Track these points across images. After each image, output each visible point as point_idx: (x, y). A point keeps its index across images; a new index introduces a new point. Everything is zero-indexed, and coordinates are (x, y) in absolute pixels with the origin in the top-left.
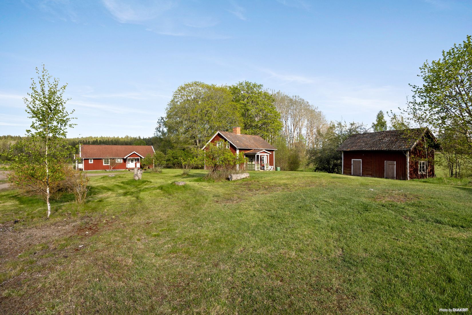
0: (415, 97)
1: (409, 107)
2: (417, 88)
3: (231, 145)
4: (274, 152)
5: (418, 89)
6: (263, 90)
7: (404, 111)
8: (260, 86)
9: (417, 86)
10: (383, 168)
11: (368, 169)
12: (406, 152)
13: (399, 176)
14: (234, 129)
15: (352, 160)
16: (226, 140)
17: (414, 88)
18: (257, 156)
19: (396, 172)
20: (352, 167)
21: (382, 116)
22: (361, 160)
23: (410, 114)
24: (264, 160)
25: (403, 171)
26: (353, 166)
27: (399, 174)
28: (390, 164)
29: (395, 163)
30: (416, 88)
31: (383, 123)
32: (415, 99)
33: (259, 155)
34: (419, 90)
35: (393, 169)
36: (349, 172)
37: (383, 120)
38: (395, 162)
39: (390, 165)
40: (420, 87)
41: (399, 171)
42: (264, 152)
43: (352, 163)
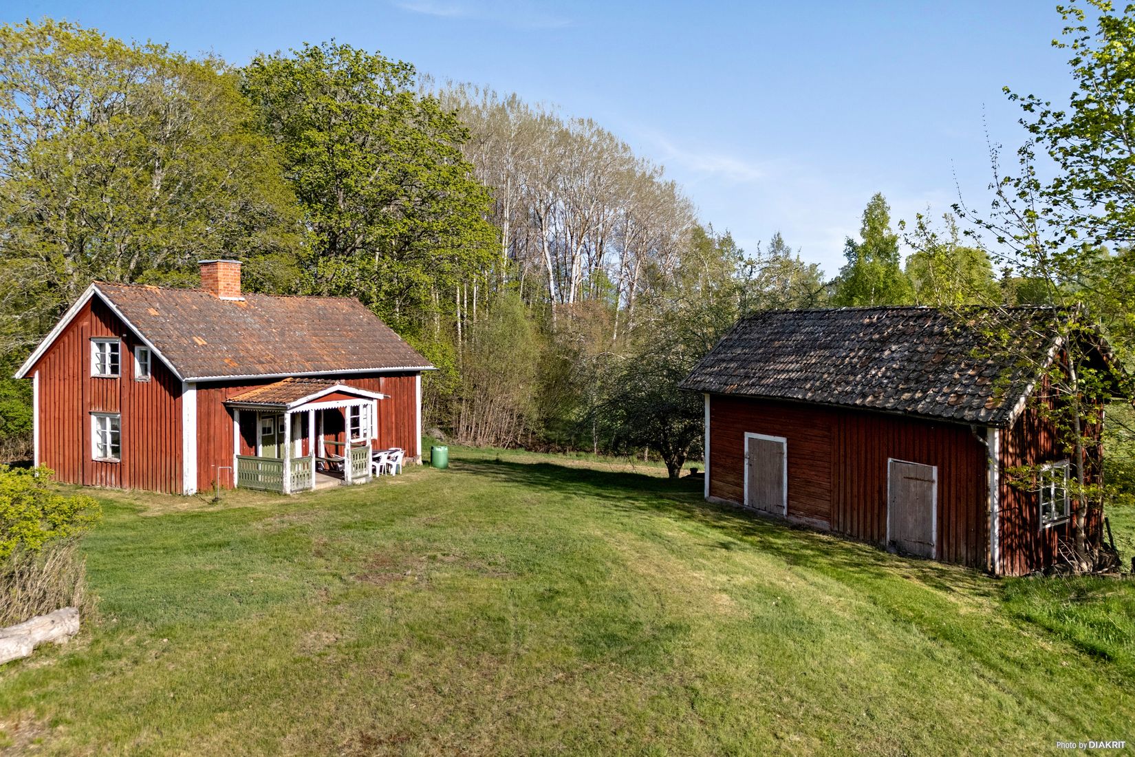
0: (1031, 156)
1: (1002, 203)
2: (1044, 108)
3: (158, 369)
4: (418, 378)
5: (1045, 115)
6: (419, 90)
7: (979, 222)
8: (404, 70)
9: (1044, 101)
10: (882, 491)
11: (812, 489)
12: (983, 429)
13: (952, 541)
14: (204, 270)
15: (747, 435)
16: (132, 341)
17: (1028, 107)
18: (293, 416)
19: (940, 518)
20: (746, 467)
21: (883, 213)
22: (783, 440)
23: (1008, 238)
24: (362, 422)
25: (972, 522)
26: (750, 465)
27: (952, 533)
28: (912, 475)
29: (935, 476)
30: (1039, 110)
31: (887, 244)
32: (1031, 163)
33: (305, 415)
34: (1050, 119)
35: (925, 500)
36: (731, 488)
37: (885, 233)
38: (935, 469)
39: (912, 483)
40: (1055, 109)
41: (953, 519)
42: (339, 392)
43: (746, 449)
